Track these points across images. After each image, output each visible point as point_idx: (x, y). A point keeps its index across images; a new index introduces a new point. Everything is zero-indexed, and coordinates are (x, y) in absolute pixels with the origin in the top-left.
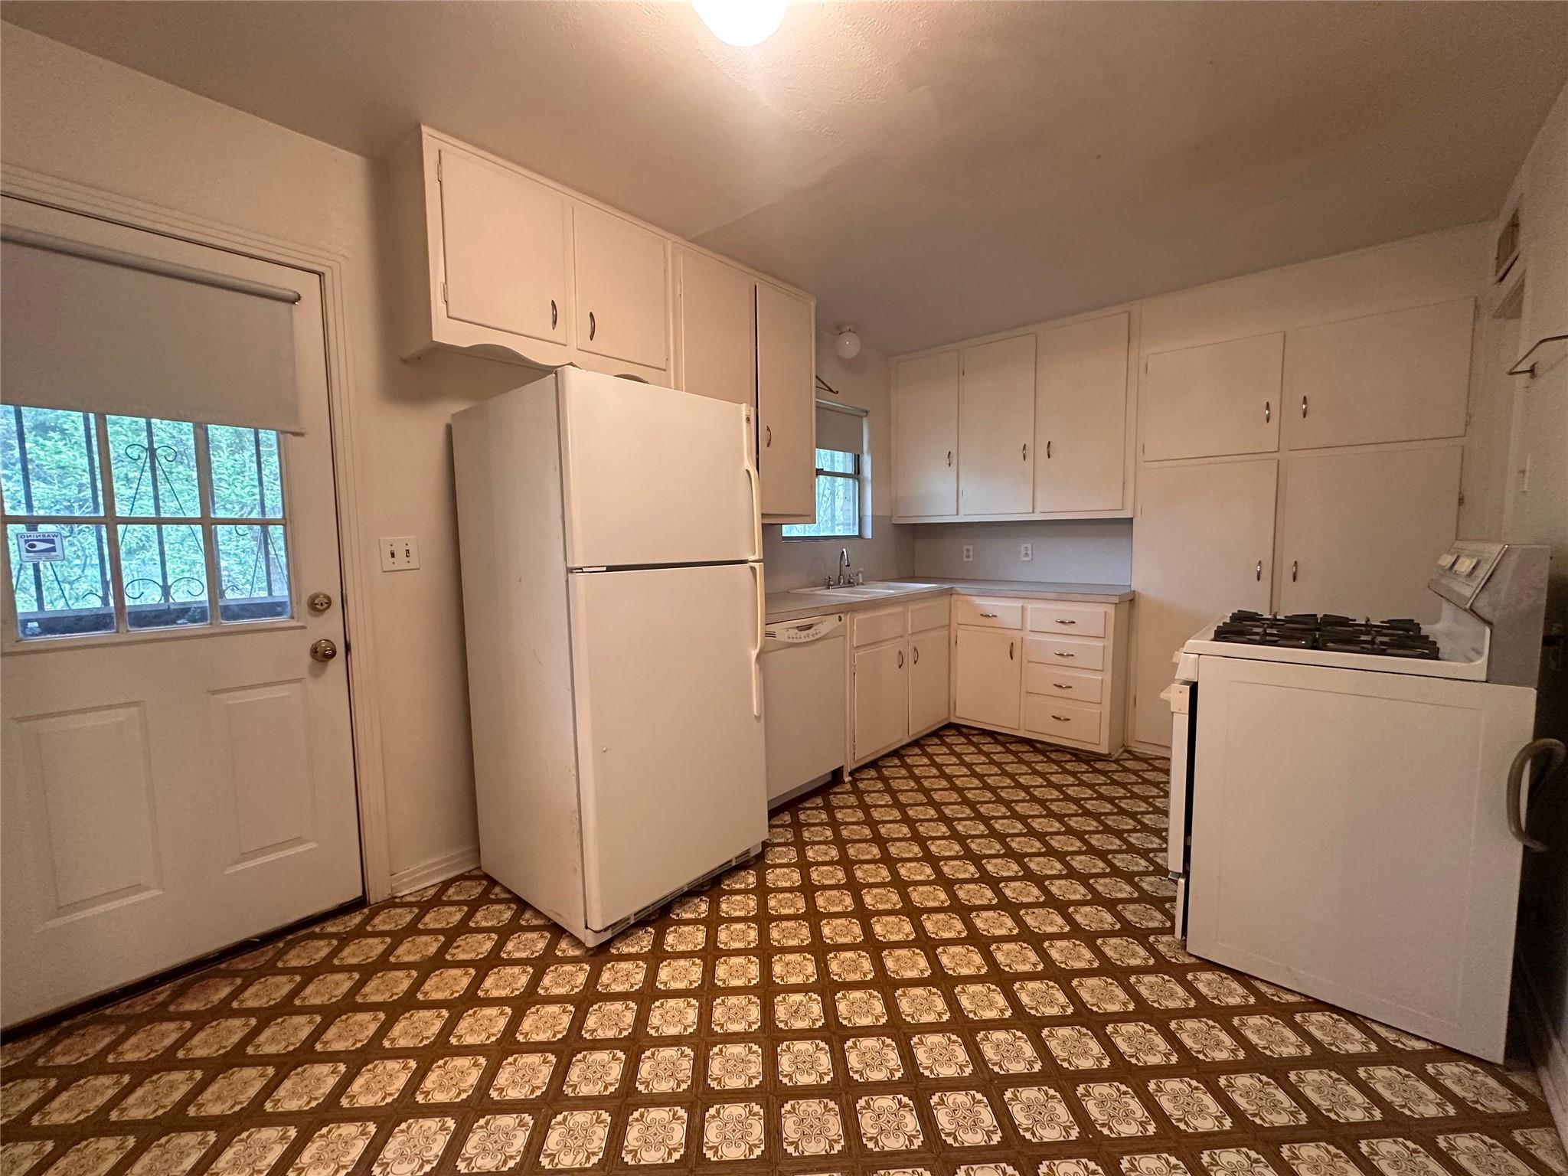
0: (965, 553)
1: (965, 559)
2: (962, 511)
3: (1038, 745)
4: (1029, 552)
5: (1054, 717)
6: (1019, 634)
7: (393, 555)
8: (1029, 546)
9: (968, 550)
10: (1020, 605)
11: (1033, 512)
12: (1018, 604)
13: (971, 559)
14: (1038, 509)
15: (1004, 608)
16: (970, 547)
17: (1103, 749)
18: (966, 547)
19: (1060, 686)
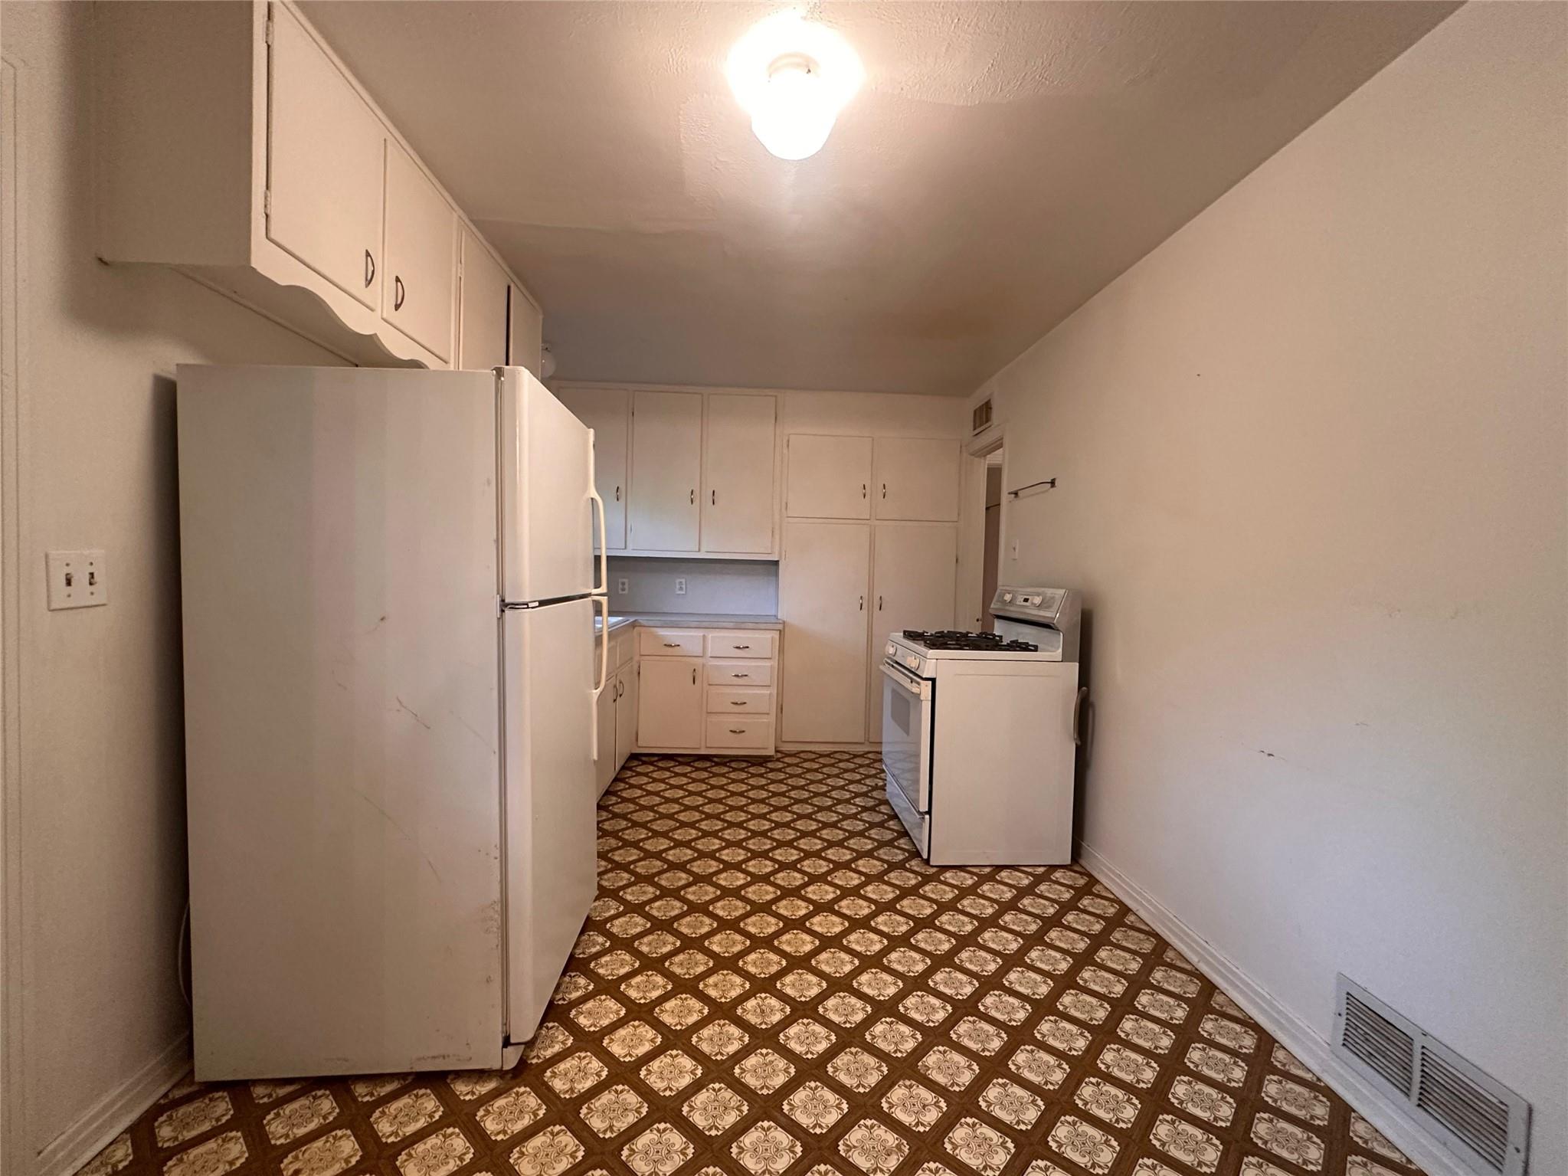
0: (620, 586)
1: (620, 592)
2: (630, 546)
3: (716, 759)
4: (684, 586)
5: (731, 731)
6: (700, 660)
7: (69, 583)
8: (683, 581)
9: (623, 584)
10: (702, 634)
11: (699, 551)
12: (700, 633)
13: (626, 592)
14: (703, 549)
15: (687, 639)
16: (626, 580)
17: (771, 752)
18: (621, 580)
19: (736, 704)
